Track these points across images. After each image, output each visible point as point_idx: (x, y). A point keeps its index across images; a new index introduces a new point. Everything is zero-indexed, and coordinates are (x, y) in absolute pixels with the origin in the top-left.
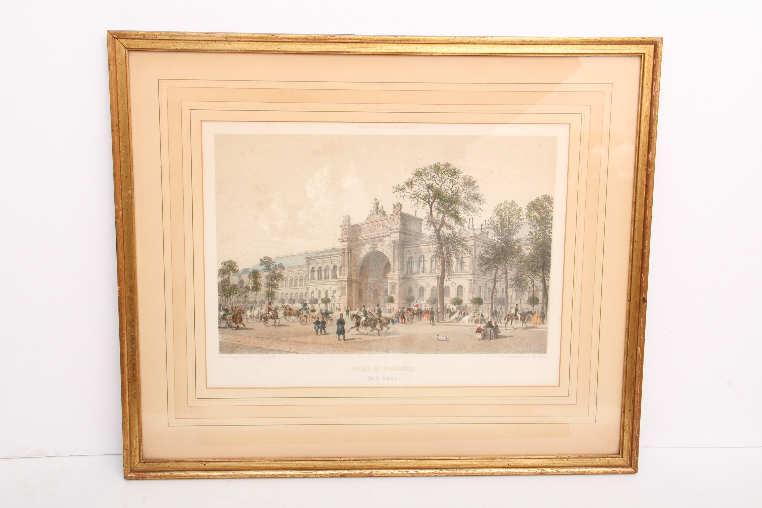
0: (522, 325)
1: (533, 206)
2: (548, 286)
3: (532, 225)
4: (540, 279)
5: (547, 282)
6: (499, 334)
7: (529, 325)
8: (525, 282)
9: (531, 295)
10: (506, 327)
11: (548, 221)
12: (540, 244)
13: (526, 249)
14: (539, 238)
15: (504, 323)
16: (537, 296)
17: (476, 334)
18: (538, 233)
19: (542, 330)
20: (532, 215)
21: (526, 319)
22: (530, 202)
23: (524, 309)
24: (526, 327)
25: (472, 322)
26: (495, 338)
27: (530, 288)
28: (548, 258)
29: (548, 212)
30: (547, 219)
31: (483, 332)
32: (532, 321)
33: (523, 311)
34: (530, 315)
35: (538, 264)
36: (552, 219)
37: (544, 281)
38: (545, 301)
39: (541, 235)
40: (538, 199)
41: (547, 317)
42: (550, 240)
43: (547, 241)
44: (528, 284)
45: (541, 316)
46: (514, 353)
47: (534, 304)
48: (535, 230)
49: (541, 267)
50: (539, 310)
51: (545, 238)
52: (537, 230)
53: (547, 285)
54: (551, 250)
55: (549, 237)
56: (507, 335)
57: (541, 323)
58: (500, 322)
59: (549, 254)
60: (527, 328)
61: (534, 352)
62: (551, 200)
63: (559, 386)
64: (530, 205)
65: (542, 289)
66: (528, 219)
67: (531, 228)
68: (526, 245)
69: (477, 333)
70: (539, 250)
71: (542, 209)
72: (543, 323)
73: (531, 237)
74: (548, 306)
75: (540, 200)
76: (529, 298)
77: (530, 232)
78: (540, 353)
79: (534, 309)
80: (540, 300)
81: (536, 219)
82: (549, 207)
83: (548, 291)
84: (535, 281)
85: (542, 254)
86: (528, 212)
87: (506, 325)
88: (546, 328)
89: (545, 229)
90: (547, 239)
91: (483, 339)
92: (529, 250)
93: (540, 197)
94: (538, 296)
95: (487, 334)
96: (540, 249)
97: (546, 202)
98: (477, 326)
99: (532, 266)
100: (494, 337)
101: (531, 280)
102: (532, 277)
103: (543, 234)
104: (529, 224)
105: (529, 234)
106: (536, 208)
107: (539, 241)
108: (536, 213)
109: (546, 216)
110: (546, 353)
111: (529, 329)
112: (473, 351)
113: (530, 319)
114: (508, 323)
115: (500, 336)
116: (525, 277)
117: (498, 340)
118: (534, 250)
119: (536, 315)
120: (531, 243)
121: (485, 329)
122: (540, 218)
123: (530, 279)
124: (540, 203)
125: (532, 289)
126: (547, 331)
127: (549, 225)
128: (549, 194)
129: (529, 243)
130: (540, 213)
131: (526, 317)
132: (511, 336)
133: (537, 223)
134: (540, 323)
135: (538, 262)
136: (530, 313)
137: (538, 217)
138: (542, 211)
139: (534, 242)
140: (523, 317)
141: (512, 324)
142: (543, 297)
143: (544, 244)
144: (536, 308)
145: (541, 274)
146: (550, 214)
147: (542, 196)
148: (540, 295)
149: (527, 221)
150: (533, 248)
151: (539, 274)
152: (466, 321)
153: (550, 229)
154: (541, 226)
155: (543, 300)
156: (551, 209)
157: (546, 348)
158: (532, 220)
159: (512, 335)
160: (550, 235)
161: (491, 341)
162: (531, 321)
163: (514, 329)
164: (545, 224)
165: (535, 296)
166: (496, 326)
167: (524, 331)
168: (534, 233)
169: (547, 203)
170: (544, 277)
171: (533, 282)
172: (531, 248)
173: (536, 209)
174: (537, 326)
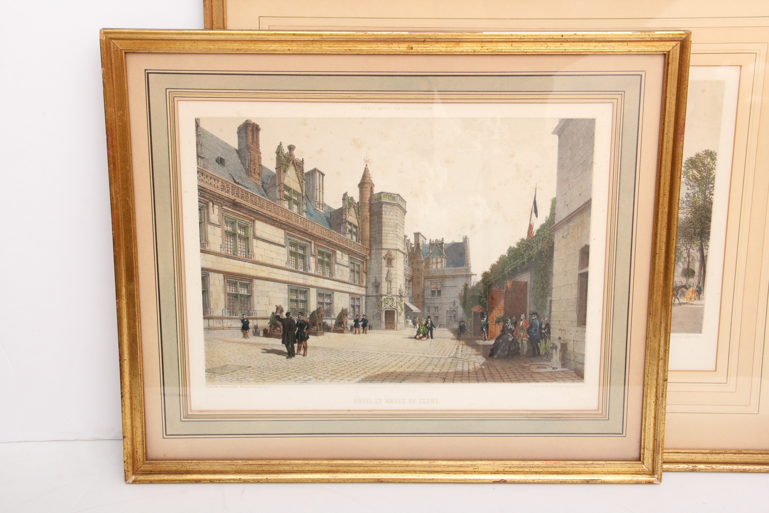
1: (692, 164)
2: (707, 256)
3: (690, 185)
4: (697, 248)
5: (705, 251)
7: (682, 300)
8: (679, 252)
9: (686, 267)
11: (709, 181)
12: (699, 207)
13: (682, 213)
14: (698, 200)
16: (692, 268)
18: (696, 195)
19: (697, 306)
20: (691, 173)
21: (679, 293)
22: (689, 158)
23: (677, 283)
24: (678, 302)
27: (685, 258)
28: (707, 224)
29: (710, 170)
30: (708, 179)
32: (686, 296)
33: (676, 284)
34: (684, 289)
35: (695, 231)
36: (714, 179)
37: (701, 250)
38: (702, 274)
39: (701, 197)
40: (698, 155)
41: (703, 291)
42: (711, 203)
43: (708, 204)
44: (683, 253)
45: (697, 291)
47: (689, 276)
48: (693, 191)
49: (699, 234)
50: (695, 284)
51: (704, 200)
52: (695, 191)
53: (705, 255)
54: (712, 214)
55: (710, 199)
57: (697, 299)
59: (709, 219)
60: (680, 304)
61: (687, 332)
62: (714, 156)
63: (716, 371)
64: (688, 162)
65: (699, 259)
66: (685, 179)
67: (688, 189)
68: (682, 209)
70: (698, 215)
71: (703, 167)
72: (699, 299)
73: (688, 199)
74: (706, 279)
75: (700, 156)
76: (683, 269)
77: (687, 194)
78: (695, 333)
79: (689, 283)
80: (696, 272)
81: (695, 178)
82: (712, 164)
83: (706, 262)
84: (691, 251)
85: (701, 219)
86: (686, 170)
88: (703, 305)
89: (706, 190)
90: (707, 201)
92: (685, 215)
93: (701, 152)
94: (694, 268)
96: (699, 213)
97: (707, 158)
99: (688, 233)
101: (687, 249)
102: (687, 245)
103: (703, 195)
104: (686, 183)
105: (686, 196)
106: (696, 165)
107: (698, 204)
108: (695, 172)
109: (707, 175)
110: (701, 332)
111: (683, 306)
113: (683, 294)
116: (679, 245)
118: (691, 215)
119: (691, 289)
120: (688, 206)
122: (700, 177)
123: (685, 248)
124: (700, 160)
125: (687, 260)
126: (704, 308)
127: (710, 186)
128: (711, 149)
129: (686, 206)
130: (699, 172)
131: (679, 292)
133: (695, 182)
134: (695, 299)
135: (695, 228)
136: (685, 287)
137: (698, 175)
138: (703, 169)
139: (691, 205)
140: (675, 292)
142: (700, 268)
143: (703, 208)
144: (691, 281)
145: (698, 243)
146: (712, 172)
147: (703, 152)
148: (696, 267)
149: (684, 181)
150: (690, 212)
151: (696, 242)
153: (711, 190)
154: (700, 187)
155: (700, 272)
156: (714, 166)
157: (702, 328)
158: (690, 179)
160: (711, 197)
162: (684, 296)
164: (706, 184)
165: (690, 267)
167: (676, 307)
168: (691, 195)
169: (709, 160)
170: (702, 246)
171: (689, 251)
172: (688, 212)
173: (696, 168)
174: (692, 301)
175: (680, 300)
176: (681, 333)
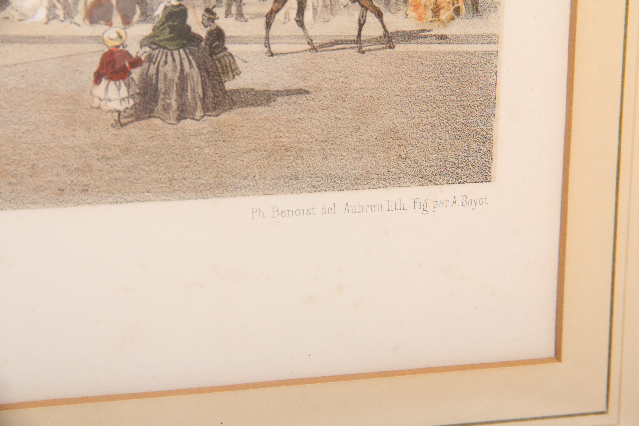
0: (361, 26)
6: (229, 85)
10: (267, 38)
15: (258, 15)
17: (100, 90)
19: (465, 48)
24: (381, 32)
25: (69, 15)
26: (206, 109)
31: (136, 73)
46: (315, 188)
56: (273, 88)
57: (463, 9)
58: (234, 9)
63: (558, 356)
69: (104, 82)
87: (268, 25)
91: (138, 118)
95: (161, 86)
98: (99, 39)
100: (203, 99)
110: (487, 179)
111: (400, 48)
112: (85, 190)
114: (280, 16)
115: (236, 91)
117: (224, 116)
121: (150, 58)
126: (496, 54)
132: (300, 92)
134: (457, 11)
141: (300, 23)
152: (35, 10)
157: (490, 153)
159: (301, 85)
161: (188, 123)
163: (314, 49)
166: (210, 33)
167: (368, 56)
174: (444, 24)
175: (387, 17)
176: (398, 185)
